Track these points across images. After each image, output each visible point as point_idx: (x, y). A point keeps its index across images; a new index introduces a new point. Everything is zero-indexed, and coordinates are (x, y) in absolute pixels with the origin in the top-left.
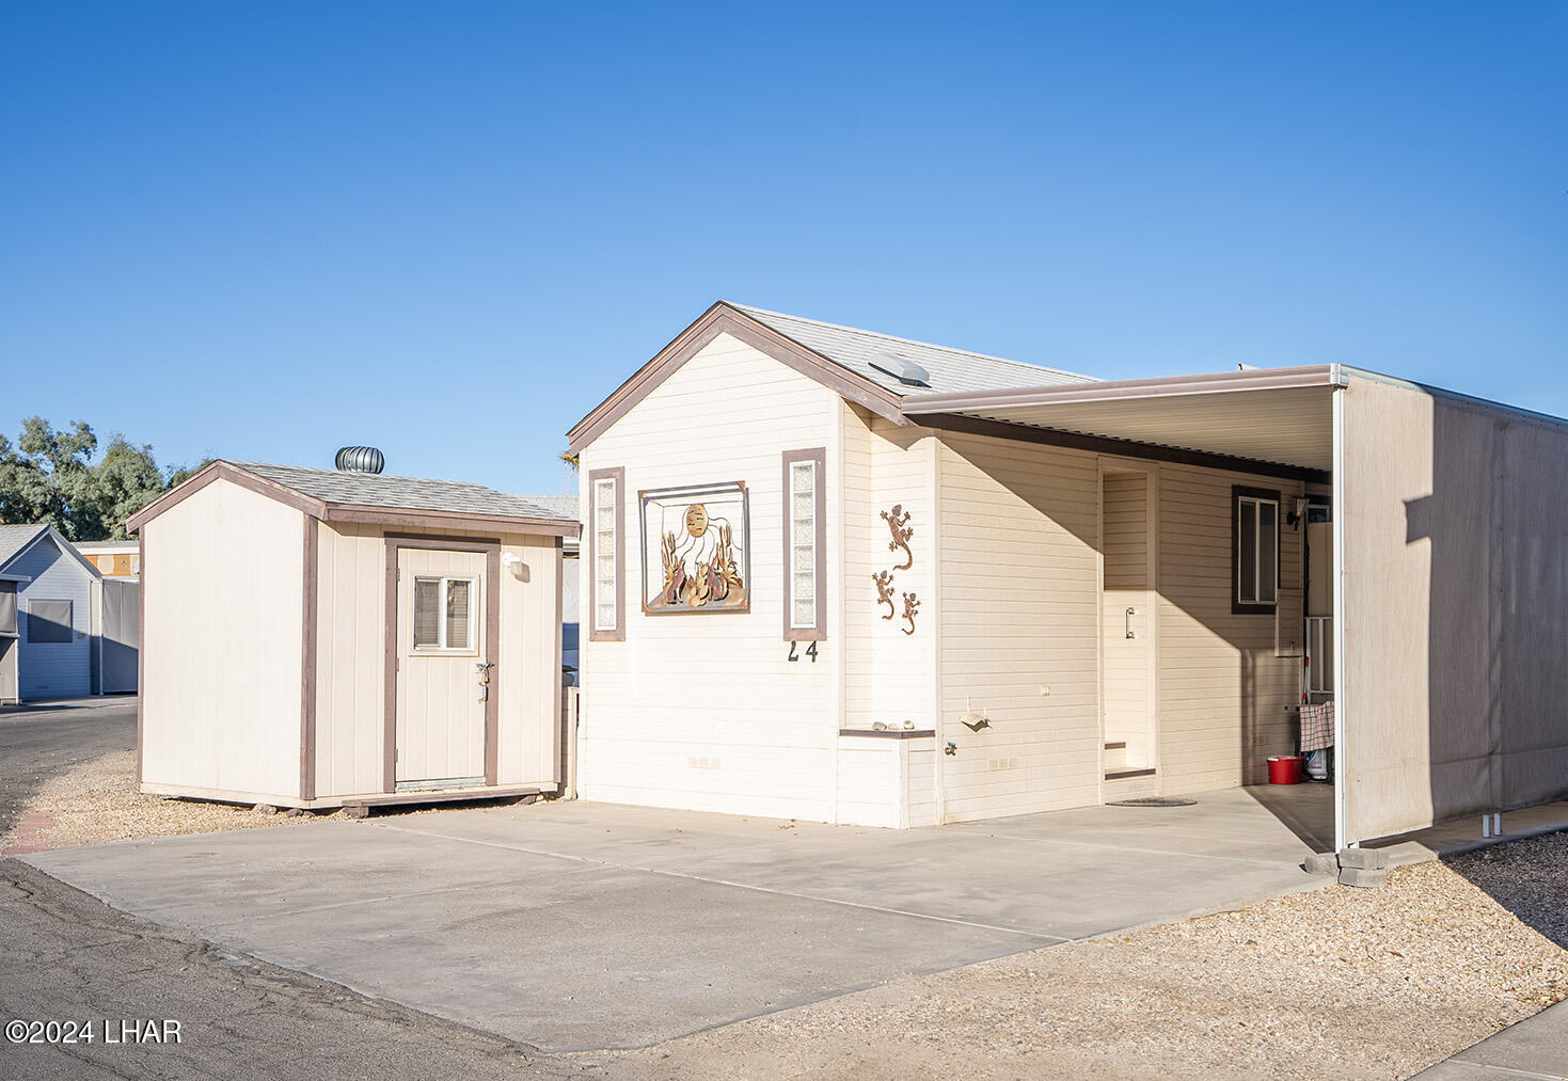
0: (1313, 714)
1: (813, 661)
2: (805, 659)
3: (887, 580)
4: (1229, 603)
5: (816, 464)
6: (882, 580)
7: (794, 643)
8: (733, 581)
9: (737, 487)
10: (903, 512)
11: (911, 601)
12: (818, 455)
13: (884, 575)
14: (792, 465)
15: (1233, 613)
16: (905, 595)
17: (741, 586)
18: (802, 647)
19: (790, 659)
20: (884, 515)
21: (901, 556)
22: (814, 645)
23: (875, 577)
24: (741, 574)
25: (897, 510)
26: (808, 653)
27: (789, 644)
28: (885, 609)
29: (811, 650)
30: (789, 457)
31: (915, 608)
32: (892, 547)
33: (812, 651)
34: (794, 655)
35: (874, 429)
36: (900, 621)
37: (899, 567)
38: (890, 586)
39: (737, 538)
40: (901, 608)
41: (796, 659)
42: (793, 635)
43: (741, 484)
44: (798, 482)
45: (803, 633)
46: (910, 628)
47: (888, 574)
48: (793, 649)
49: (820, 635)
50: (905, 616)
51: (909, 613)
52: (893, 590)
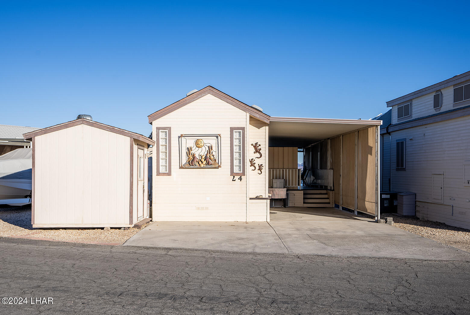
1: (241, 181)
2: (238, 181)
3: (253, 161)
5: (242, 131)
6: (252, 161)
7: (234, 177)
8: (213, 160)
9: (213, 135)
10: (258, 144)
12: (243, 129)
13: (252, 159)
14: (234, 131)
16: (259, 165)
17: (216, 161)
18: (237, 178)
19: (233, 180)
20: (252, 145)
21: (258, 155)
22: (241, 177)
23: (249, 160)
25: (256, 144)
26: (239, 179)
27: (232, 177)
28: (253, 168)
29: (240, 178)
30: (232, 129)
31: (262, 168)
32: (255, 153)
34: (234, 179)
36: (257, 171)
38: (254, 162)
40: (257, 168)
41: (235, 180)
42: (234, 175)
43: (220, 135)
44: (236, 135)
45: (237, 174)
46: (260, 173)
47: (254, 159)
48: (233, 178)
49: (243, 175)
50: (259, 169)
51: (260, 169)
52: (255, 163)
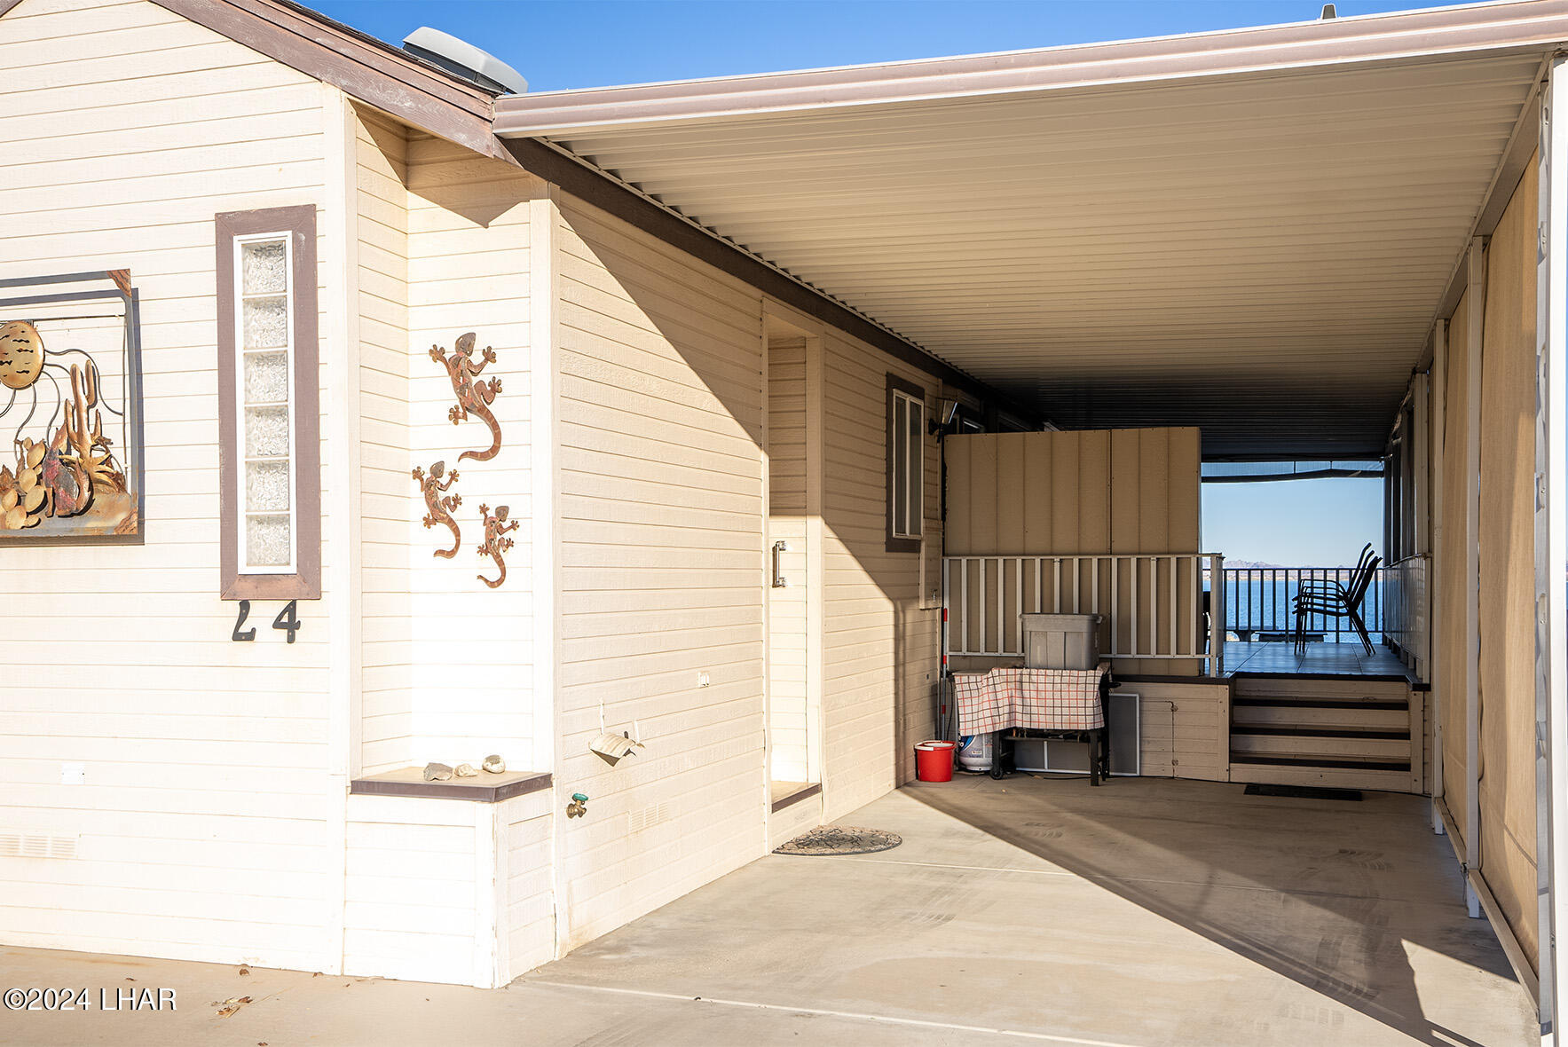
0: (973, 686)
1: (291, 640)
2: (272, 638)
3: (445, 479)
4: (882, 537)
5: (295, 240)
6: (433, 481)
7: (245, 606)
8: (104, 477)
9: (110, 285)
10: (479, 346)
11: (498, 525)
12: (302, 219)
13: (437, 470)
14: (238, 241)
15: (888, 550)
16: (484, 509)
17: (122, 488)
18: (264, 613)
19: (237, 636)
20: (437, 354)
21: (475, 433)
22: (291, 609)
23: (417, 474)
24: (122, 460)
25: (466, 343)
26: (278, 624)
27: (234, 607)
28: (441, 535)
29: (285, 619)
30: (229, 226)
31: (506, 536)
32: (455, 416)
33: (289, 624)
34: (245, 628)
35: (413, 183)
36: (472, 561)
37: (472, 455)
38: (451, 493)
39: (113, 390)
40: (474, 533)
41: (250, 636)
42: (246, 589)
43: (121, 276)
44: (253, 277)
45: (266, 584)
46: (494, 574)
47: (448, 469)
48: (242, 618)
49: (306, 589)
50: (484, 550)
51: (494, 546)
52: (457, 500)
